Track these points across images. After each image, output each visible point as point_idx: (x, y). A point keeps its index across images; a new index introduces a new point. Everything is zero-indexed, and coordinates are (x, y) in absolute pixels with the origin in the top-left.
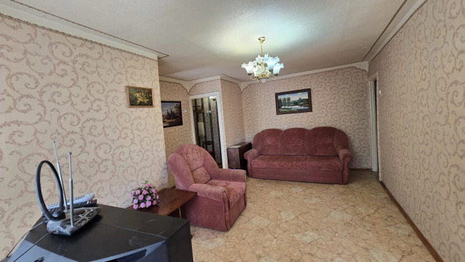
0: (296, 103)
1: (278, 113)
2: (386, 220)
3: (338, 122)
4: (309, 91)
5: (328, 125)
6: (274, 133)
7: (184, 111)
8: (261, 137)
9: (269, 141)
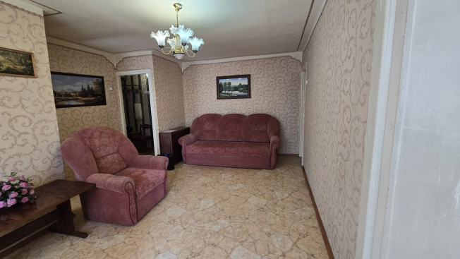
0: (236, 89)
1: (219, 97)
2: (295, 203)
3: (273, 110)
4: (248, 77)
5: (265, 112)
6: (213, 118)
7: (108, 89)
8: (199, 121)
9: (208, 126)
